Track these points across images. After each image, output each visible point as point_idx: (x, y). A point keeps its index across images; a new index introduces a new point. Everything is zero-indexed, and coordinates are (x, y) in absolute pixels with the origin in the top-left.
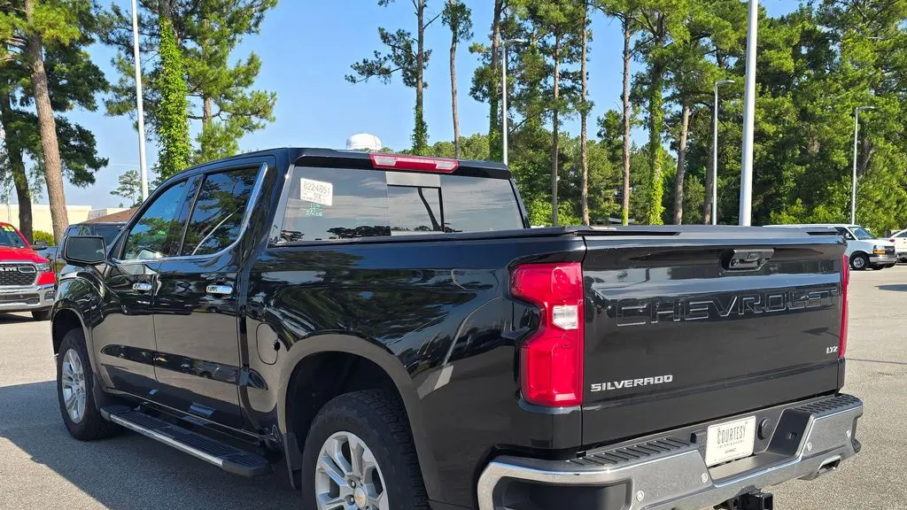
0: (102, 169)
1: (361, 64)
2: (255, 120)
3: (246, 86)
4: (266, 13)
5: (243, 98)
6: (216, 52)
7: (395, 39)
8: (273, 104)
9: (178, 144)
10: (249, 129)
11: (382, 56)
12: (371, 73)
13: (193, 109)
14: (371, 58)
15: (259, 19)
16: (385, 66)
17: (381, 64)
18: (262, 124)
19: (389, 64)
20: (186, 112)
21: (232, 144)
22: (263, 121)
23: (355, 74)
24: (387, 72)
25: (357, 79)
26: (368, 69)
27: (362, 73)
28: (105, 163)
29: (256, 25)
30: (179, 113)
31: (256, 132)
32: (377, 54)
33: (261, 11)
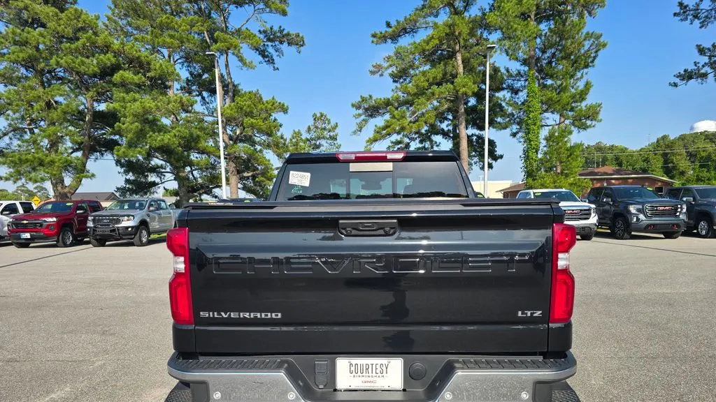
0: (499, 160)
1: (682, 72)
2: (589, 123)
3: (581, 102)
4: (599, 53)
5: (581, 110)
6: (562, 84)
7: (710, 51)
8: (600, 110)
9: (532, 143)
10: (584, 129)
11: (700, 65)
12: (690, 78)
13: (547, 121)
14: (691, 67)
15: (595, 58)
16: (703, 71)
17: (699, 71)
18: (593, 124)
19: (707, 69)
20: (538, 123)
21: (566, 139)
22: (594, 123)
23: (677, 80)
24: (705, 75)
25: (679, 84)
26: (688, 76)
27: (683, 80)
28: (501, 157)
29: (592, 62)
30: (535, 124)
31: (589, 130)
32: (696, 64)
33: (596, 52)
